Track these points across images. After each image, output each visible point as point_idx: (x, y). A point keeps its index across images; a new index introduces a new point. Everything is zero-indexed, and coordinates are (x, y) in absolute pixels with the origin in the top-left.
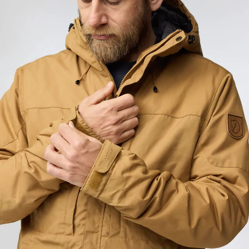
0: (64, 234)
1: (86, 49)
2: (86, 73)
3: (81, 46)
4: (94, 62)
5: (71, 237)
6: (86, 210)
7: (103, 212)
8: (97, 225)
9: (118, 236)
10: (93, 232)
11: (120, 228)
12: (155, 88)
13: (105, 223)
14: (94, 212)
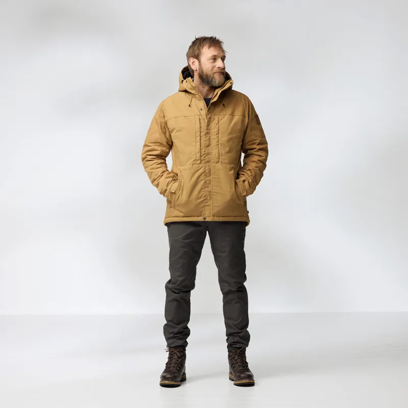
6: (205, 154)
7: (211, 153)
8: (210, 159)
9: (219, 163)
10: (209, 162)
11: (219, 159)
12: (223, 104)
13: (213, 158)
14: (209, 154)
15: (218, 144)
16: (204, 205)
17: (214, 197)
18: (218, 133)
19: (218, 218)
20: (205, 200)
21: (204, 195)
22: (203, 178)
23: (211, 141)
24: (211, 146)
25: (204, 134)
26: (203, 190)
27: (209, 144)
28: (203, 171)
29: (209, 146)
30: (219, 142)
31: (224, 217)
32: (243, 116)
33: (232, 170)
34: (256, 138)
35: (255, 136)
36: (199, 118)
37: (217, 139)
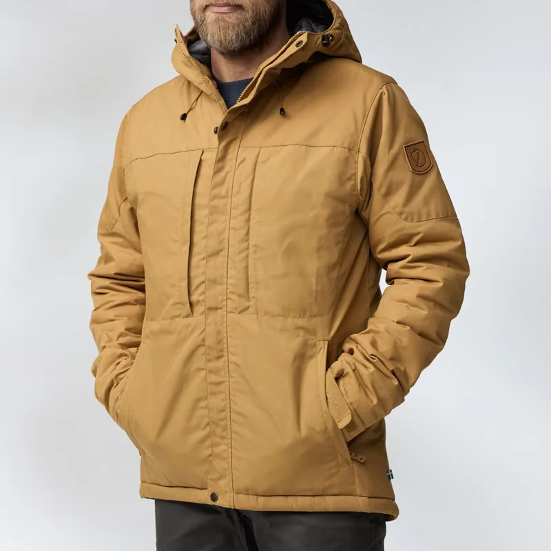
0: (181, 316)
1: (191, 67)
2: (197, 99)
3: (183, 62)
4: (201, 83)
5: (190, 319)
6: (204, 282)
7: (225, 280)
8: (220, 298)
9: (247, 312)
10: (216, 309)
11: (249, 301)
12: (282, 110)
13: (230, 296)
14: (214, 282)
15: (248, 248)
16: (209, 452)
17: (235, 427)
18: (250, 209)
19: (253, 498)
20: (209, 436)
21: (206, 420)
22: (201, 365)
23: (226, 235)
24: (224, 253)
25: (206, 212)
26: (202, 404)
27: (220, 248)
28: (199, 341)
29: (216, 253)
30: (248, 240)
31: (273, 498)
32: (346, 145)
33: (297, 336)
34: (408, 224)
35: (403, 216)
36: (201, 160)
37: (245, 231)
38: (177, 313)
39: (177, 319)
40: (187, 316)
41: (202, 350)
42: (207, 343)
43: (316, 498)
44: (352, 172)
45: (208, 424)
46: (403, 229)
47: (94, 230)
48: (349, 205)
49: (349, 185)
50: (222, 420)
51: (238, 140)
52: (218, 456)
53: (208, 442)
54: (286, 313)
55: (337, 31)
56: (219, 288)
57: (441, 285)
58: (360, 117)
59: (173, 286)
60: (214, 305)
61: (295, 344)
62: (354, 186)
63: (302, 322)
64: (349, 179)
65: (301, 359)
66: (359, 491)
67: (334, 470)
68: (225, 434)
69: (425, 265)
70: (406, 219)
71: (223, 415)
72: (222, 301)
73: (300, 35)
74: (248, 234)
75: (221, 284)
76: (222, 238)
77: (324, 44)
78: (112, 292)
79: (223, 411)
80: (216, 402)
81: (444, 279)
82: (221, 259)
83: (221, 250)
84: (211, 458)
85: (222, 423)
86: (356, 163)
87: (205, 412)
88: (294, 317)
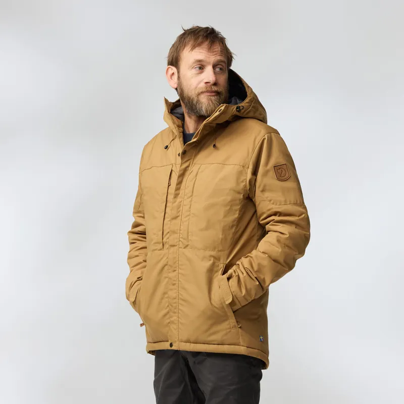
0: (158, 250)
2: (174, 140)
6: (169, 232)
7: (179, 231)
8: (176, 241)
9: (188, 247)
10: (174, 246)
11: (188, 242)
12: (214, 145)
13: (181, 239)
14: (174, 232)
15: (190, 215)
16: (168, 321)
18: (192, 195)
19: (188, 345)
21: (167, 304)
23: (181, 208)
24: (180, 218)
25: (173, 196)
26: (166, 296)
27: (177, 215)
28: (165, 263)
29: (176, 218)
30: (190, 211)
31: (198, 344)
32: (241, 164)
33: (210, 260)
34: (273, 206)
35: (272, 202)
36: (172, 170)
37: (189, 206)
38: (156, 248)
39: (156, 251)
40: (161, 250)
41: (166, 268)
42: (169, 263)
43: (220, 346)
44: (244, 178)
45: (168, 306)
46: (272, 209)
47: (132, 210)
48: (243, 196)
49: (242, 185)
50: (175, 303)
51: (192, 160)
52: (172, 322)
53: (168, 316)
54: (205, 249)
55: (247, 104)
56: (176, 236)
57: (288, 236)
58: (251, 150)
59: (155, 234)
60: (173, 244)
61: (208, 264)
62: (245, 186)
63: (213, 253)
64: (242, 182)
65: (211, 271)
66: (242, 344)
67: (228, 330)
68: (175, 310)
69: (281, 225)
70: (273, 204)
71: (174, 301)
72: (177, 242)
73: (222, 106)
74: (190, 208)
75: (176, 233)
76: (179, 210)
77: (237, 111)
78: (138, 242)
79: (175, 298)
80: (172, 294)
81: (290, 233)
82: (178, 221)
83: (178, 216)
84: (169, 324)
85: (174, 305)
86: (246, 173)
87: (167, 299)
88: (209, 250)
